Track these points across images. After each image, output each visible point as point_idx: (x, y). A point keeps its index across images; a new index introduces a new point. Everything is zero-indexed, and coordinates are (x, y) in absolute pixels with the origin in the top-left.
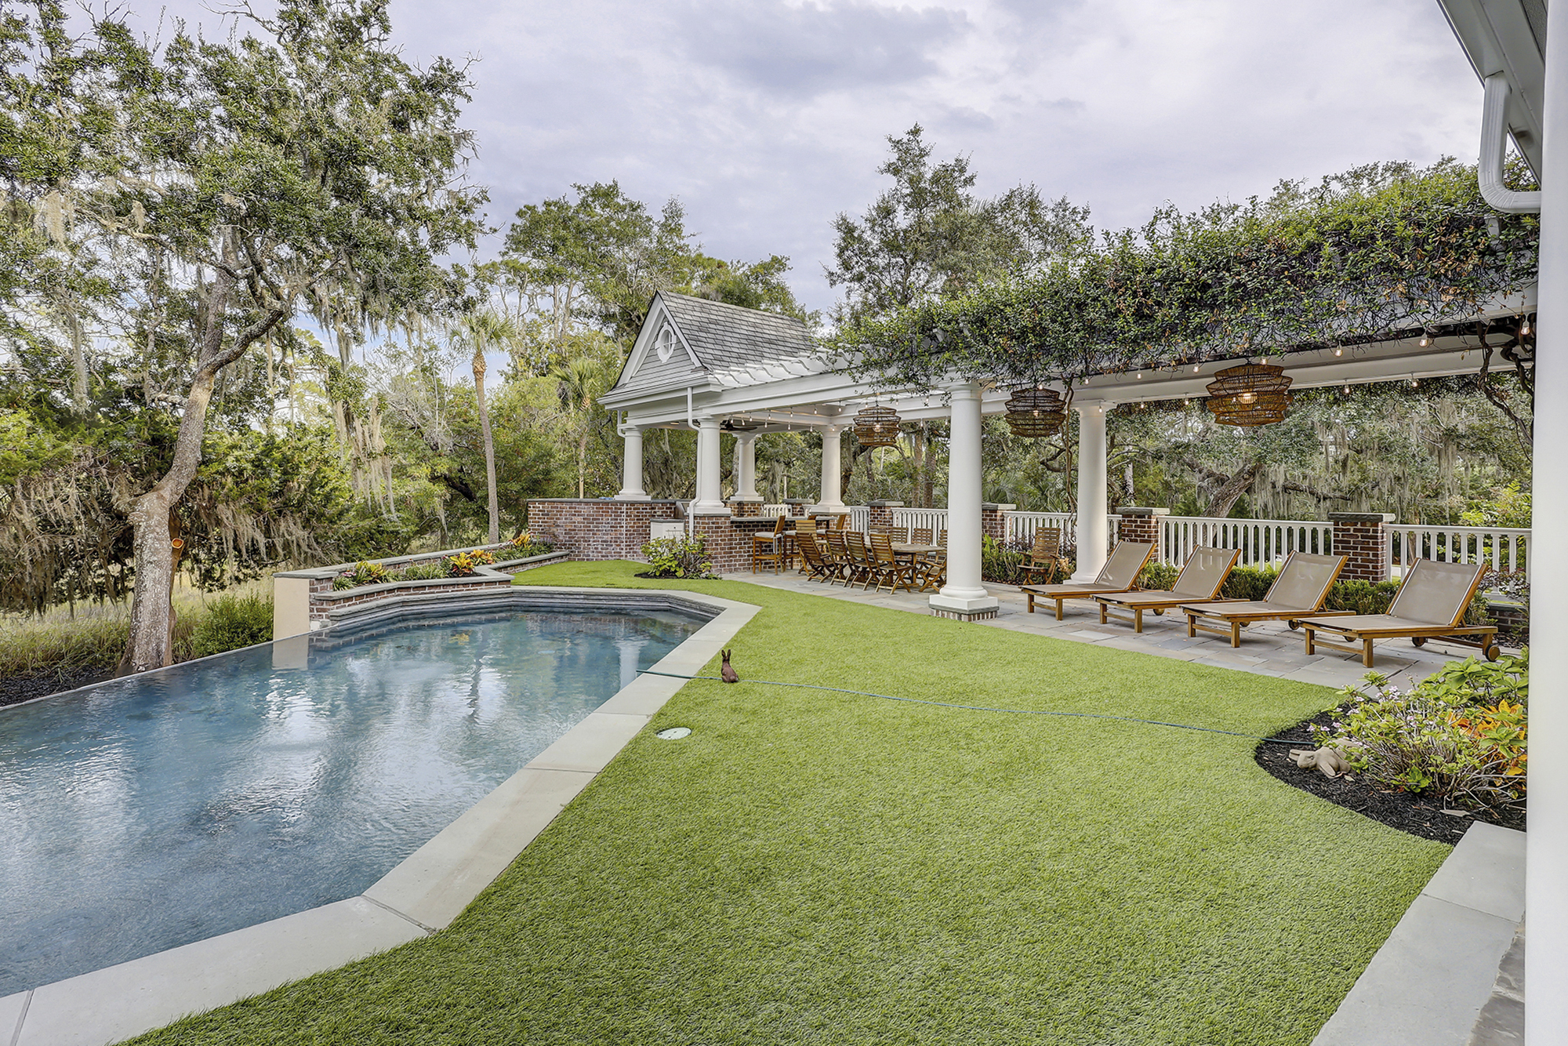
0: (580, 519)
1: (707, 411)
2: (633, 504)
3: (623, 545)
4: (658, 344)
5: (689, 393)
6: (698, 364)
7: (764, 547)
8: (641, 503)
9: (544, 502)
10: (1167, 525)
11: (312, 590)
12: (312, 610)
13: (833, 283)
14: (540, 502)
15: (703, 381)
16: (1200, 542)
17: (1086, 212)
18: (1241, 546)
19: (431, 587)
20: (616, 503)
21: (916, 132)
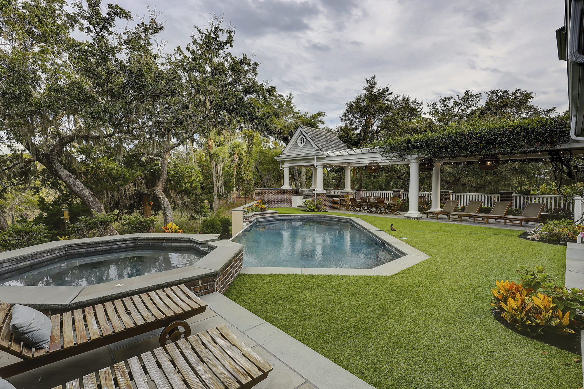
0: (272, 195)
1: (320, 162)
2: (288, 190)
3: (285, 203)
4: (298, 141)
5: (315, 157)
6: (317, 148)
7: (335, 202)
8: (290, 190)
9: (260, 190)
10: (453, 195)
11: (244, 214)
12: (243, 220)
13: (342, 121)
14: (259, 190)
15: (322, 154)
16: (471, 199)
17: (422, 103)
18: (483, 200)
19: (261, 214)
20: (283, 190)
21: (374, 77)
